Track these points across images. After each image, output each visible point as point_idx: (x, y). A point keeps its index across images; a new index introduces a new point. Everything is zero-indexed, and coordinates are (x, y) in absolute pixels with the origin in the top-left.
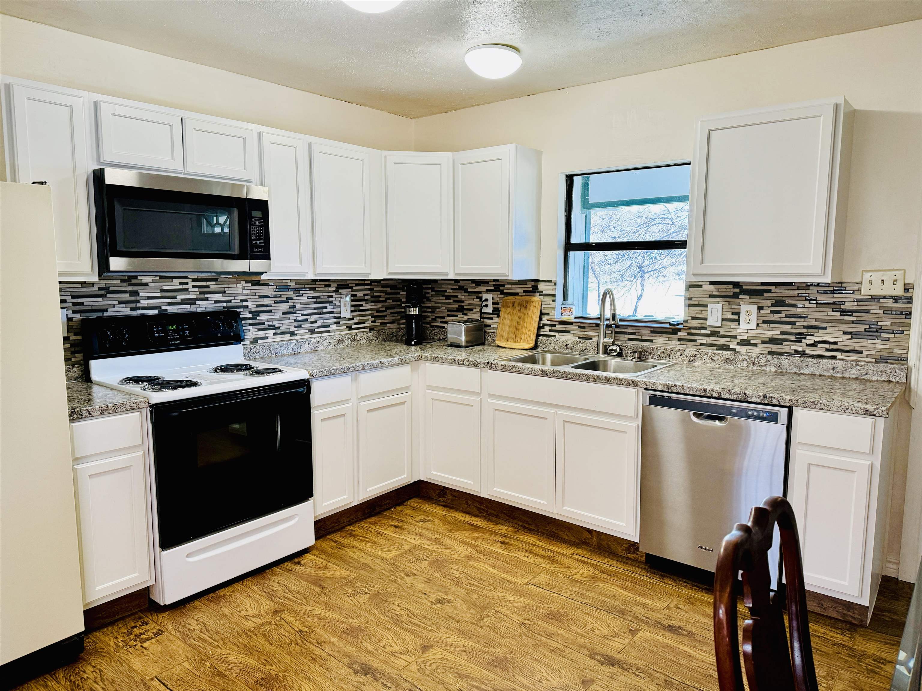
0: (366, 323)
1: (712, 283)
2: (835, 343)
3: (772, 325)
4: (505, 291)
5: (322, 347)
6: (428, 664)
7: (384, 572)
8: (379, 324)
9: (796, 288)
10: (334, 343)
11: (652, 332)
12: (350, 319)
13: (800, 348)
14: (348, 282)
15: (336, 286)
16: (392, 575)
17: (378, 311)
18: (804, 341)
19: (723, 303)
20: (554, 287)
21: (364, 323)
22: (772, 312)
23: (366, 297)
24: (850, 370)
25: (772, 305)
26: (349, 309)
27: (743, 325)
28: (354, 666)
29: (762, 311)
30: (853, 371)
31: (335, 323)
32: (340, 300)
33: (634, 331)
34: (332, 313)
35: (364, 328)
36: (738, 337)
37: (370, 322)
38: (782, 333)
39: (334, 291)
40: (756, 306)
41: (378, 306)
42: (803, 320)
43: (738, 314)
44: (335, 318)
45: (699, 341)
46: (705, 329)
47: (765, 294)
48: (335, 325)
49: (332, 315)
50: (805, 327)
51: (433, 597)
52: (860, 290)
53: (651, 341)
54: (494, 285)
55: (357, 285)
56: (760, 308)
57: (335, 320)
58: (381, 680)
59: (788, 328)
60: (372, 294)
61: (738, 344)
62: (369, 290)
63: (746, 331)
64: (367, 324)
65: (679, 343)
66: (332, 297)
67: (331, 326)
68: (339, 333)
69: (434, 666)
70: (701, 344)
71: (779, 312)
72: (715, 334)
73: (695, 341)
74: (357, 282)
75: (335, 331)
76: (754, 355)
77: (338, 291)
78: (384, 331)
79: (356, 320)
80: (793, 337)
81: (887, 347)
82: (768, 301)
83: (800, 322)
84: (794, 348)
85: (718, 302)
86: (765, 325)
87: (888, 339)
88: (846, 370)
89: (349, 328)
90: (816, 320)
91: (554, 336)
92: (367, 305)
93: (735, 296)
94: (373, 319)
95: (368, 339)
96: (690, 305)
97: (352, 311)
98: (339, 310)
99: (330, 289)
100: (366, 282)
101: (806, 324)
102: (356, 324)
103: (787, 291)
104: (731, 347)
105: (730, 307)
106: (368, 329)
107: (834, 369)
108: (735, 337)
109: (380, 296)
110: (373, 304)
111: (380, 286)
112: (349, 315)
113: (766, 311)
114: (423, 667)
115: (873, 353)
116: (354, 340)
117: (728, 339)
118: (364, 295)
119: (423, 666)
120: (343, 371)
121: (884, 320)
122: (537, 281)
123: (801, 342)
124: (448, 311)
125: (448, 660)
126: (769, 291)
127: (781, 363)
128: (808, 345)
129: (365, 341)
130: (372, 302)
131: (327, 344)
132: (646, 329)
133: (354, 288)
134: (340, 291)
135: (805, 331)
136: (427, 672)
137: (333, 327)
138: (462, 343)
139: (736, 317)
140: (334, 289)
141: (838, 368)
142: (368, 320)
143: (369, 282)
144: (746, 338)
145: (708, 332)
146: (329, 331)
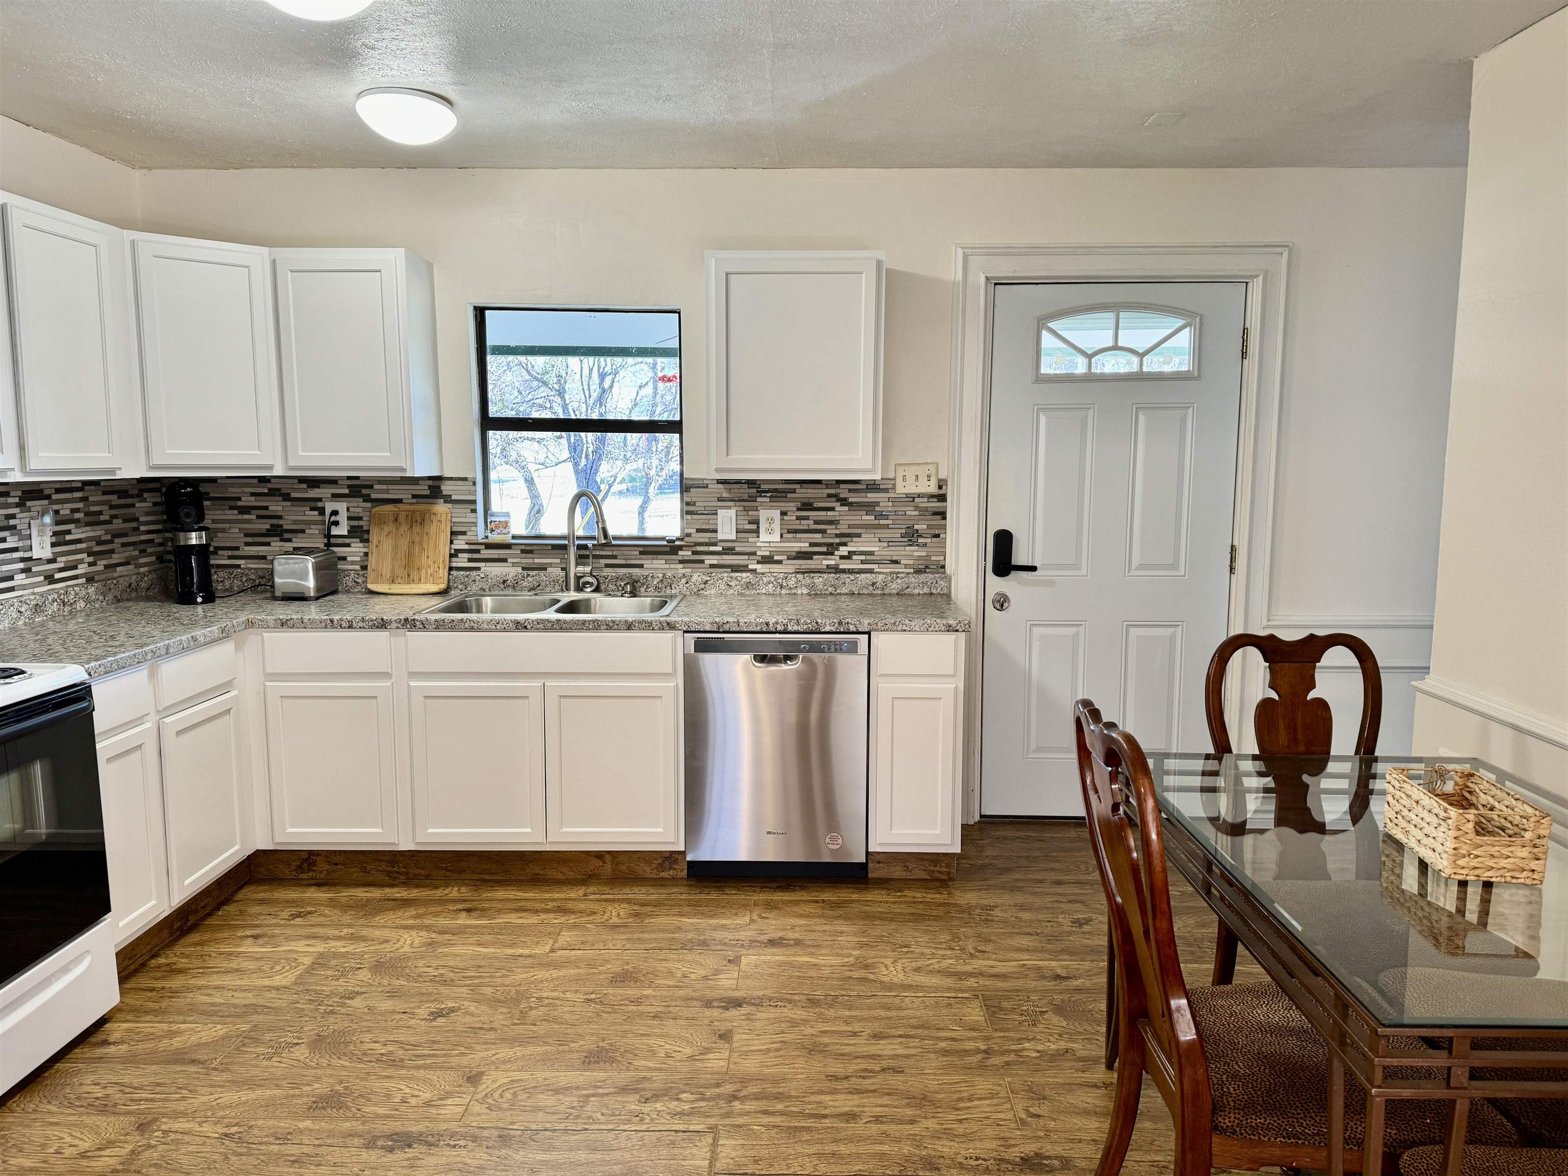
0: (80, 566)
1: (719, 482)
2: (871, 553)
3: (799, 535)
4: (374, 496)
5: (7, 622)
6: (496, 1095)
7: (299, 1005)
8: (102, 568)
9: (825, 486)
10: (28, 612)
11: (641, 553)
12: (50, 561)
13: (833, 562)
14: (42, 486)
15: (19, 493)
16: (319, 1005)
17: (100, 543)
18: (836, 553)
19: (738, 508)
20: (473, 488)
21: (75, 568)
22: (798, 518)
23: (77, 516)
24: (890, 584)
25: (799, 509)
26: (48, 540)
27: (764, 536)
28: (379, 1143)
29: (786, 518)
30: (894, 586)
31: (23, 571)
33: (615, 553)
34: (15, 550)
35: (75, 577)
36: (758, 553)
37: (86, 565)
38: (811, 545)
39: (17, 505)
40: (779, 512)
41: (98, 533)
42: (834, 527)
43: (757, 522)
44: (23, 560)
45: (707, 562)
46: (715, 544)
47: (789, 495)
48: (23, 575)
49: (16, 555)
50: (837, 536)
51: (423, 1012)
52: (894, 488)
53: (641, 566)
54: (349, 487)
55: (58, 491)
56: (783, 514)
57: (21, 565)
58: (442, 1143)
59: (818, 538)
60: (86, 510)
61: (758, 562)
62: (82, 499)
63: (767, 545)
64: (82, 569)
65: (681, 566)
66: (13, 516)
67: (16, 577)
68: (31, 591)
69: (508, 1095)
70: (712, 566)
71: (807, 518)
72: (729, 551)
73: (702, 562)
75: (23, 587)
76: (781, 575)
77: (25, 505)
78: (115, 582)
79: (61, 562)
80: (824, 549)
81: (925, 554)
82: (793, 504)
83: (831, 530)
84: (825, 562)
85: (729, 508)
86: (790, 535)
87: (925, 545)
88: (886, 585)
89: (50, 579)
90: (850, 526)
91: (478, 569)
93: (752, 499)
94: (91, 559)
95: (88, 601)
96: (688, 513)
97: (53, 545)
98: (28, 542)
99: (10, 500)
100: (74, 485)
101: (838, 532)
102: (61, 570)
103: (813, 491)
104: (751, 567)
105: (745, 513)
106: (83, 580)
107: (873, 584)
108: (754, 554)
110: (88, 528)
111: (100, 493)
112: (47, 553)
113: (791, 517)
114: (492, 1102)
115: (911, 562)
116: (63, 602)
117: (746, 557)
118: (73, 511)
119: (490, 1101)
121: (920, 522)
122: (439, 478)
123: (832, 554)
124: (246, 535)
125: (521, 1080)
126: (794, 491)
127: (813, 582)
128: (842, 557)
129: (83, 604)
130: (87, 524)
132: (633, 548)
133: (54, 497)
134: (29, 504)
135: (837, 540)
136: (505, 1106)
137: (20, 579)
138: (310, 593)
139: (754, 527)
140: (17, 500)
141: (878, 584)
142: (81, 561)
143: (80, 485)
144: (768, 553)
145: (719, 549)
146: (12, 589)
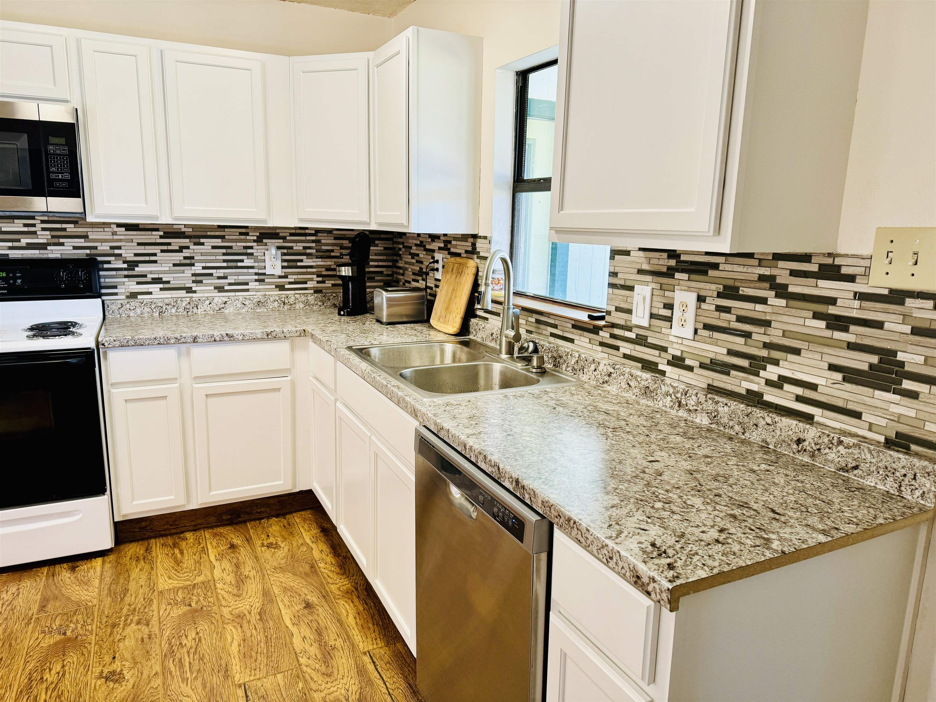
0: (308, 282)
1: (640, 249)
3: (716, 335)
4: (453, 250)
5: (232, 308)
8: (330, 285)
9: (756, 262)
12: (280, 277)
13: (754, 387)
14: (278, 231)
15: (258, 234)
17: (328, 269)
18: (762, 373)
19: (653, 285)
21: (305, 283)
22: (719, 309)
23: (308, 251)
24: (827, 450)
25: (720, 295)
26: (279, 264)
27: (676, 330)
29: (704, 306)
31: (256, 280)
32: (264, 253)
34: (252, 267)
35: (306, 289)
36: (669, 350)
37: (316, 282)
38: (731, 352)
39: (254, 241)
40: (694, 296)
41: (329, 263)
42: (762, 330)
43: (669, 306)
44: (256, 274)
45: (622, 350)
46: (629, 329)
47: (711, 273)
48: (257, 283)
49: (251, 271)
50: (766, 346)
52: (866, 275)
53: (572, 341)
54: (445, 242)
55: (291, 235)
56: (701, 299)
57: (256, 277)
59: (738, 343)
60: (319, 247)
61: (669, 363)
62: (313, 241)
63: (680, 341)
64: (310, 285)
66: (251, 248)
67: (250, 284)
68: (264, 293)
70: (625, 356)
71: (727, 310)
72: (641, 341)
73: (617, 348)
74: (293, 231)
75: (258, 290)
77: (262, 242)
78: (334, 295)
79: (291, 278)
80: (745, 363)
82: (713, 287)
83: (757, 331)
84: (746, 385)
85: (646, 283)
86: (706, 333)
87: (914, 395)
88: (819, 450)
89: (281, 288)
90: (785, 334)
91: (487, 319)
92: (311, 260)
93: (670, 273)
94: (320, 279)
95: (306, 303)
96: (614, 286)
97: (283, 267)
98: (263, 264)
99: (248, 238)
101: (767, 339)
103: (740, 269)
104: (660, 367)
105: (661, 292)
106: (312, 291)
108: (664, 349)
109: (332, 251)
110: (320, 260)
112: (279, 271)
113: (709, 306)
115: (883, 422)
116: (284, 303)
117: (657, 352)
120: (157, 342)
121: (910, 348)
122: (475, 236)
123: (757, 375)
126: (715, 266)
128: (769, 383)
129: (302, 306)
130: (317, 257)
131: (239, 305)
132: (568, 320)
135: (764, 353)
137: (253, 285)
139: (667, 313)
140: (255, 238)
141: (806, 443)
144: (678, 354)
145: (632, 335)
146: (247, 290)
